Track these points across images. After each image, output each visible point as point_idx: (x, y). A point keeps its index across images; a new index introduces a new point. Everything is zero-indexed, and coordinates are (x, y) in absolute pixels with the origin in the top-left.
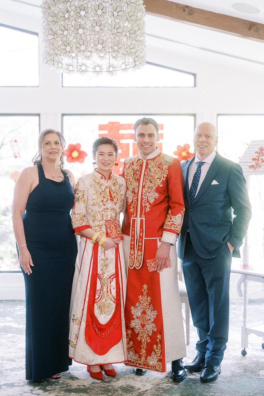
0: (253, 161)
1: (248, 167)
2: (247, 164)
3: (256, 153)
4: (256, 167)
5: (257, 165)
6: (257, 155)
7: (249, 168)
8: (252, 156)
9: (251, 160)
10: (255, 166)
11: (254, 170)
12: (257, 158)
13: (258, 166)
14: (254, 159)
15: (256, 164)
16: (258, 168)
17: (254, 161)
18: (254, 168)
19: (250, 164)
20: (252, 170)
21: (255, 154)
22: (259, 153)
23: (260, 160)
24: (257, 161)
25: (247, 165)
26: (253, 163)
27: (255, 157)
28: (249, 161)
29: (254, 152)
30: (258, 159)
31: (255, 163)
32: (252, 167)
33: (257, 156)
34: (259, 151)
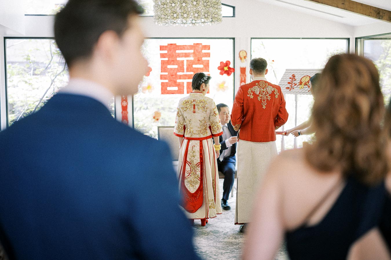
0: (288, 84)
2: (284, 86)
7: (286, 89)
8: (287, 81)
11: (290, 90)
16: (293, 89)
19: (287, 86)
21: (289, 79)
23: (293, 83)
27: (290, 81)
28: (285, 84)
29: (289, 77)
31: (290, 86)
34: (292, 77)
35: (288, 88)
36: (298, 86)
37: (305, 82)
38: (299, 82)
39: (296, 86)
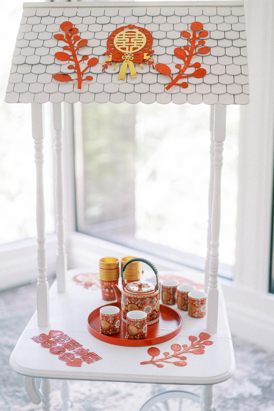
0: (58, 62)
1: (49, 77)
5: (77, 72)
7: (54, 80)
8: (52, 46)
10: (74, 77)
11: (76, 87)
12: (69, 53)
14: (60, 56)
15: (73, 70)
16: (86, 82)
19: (56, 70)
23: (79, 58)
24: (72, 63)
26: (64, 67)
28: (45, 61)
29: (50, 34)
30: (74, 55)
31: (70, 67)
35: (62, 77)
36: (105, 67)
37: (131, 51)
38: (105, 50)
39: (97, 69)
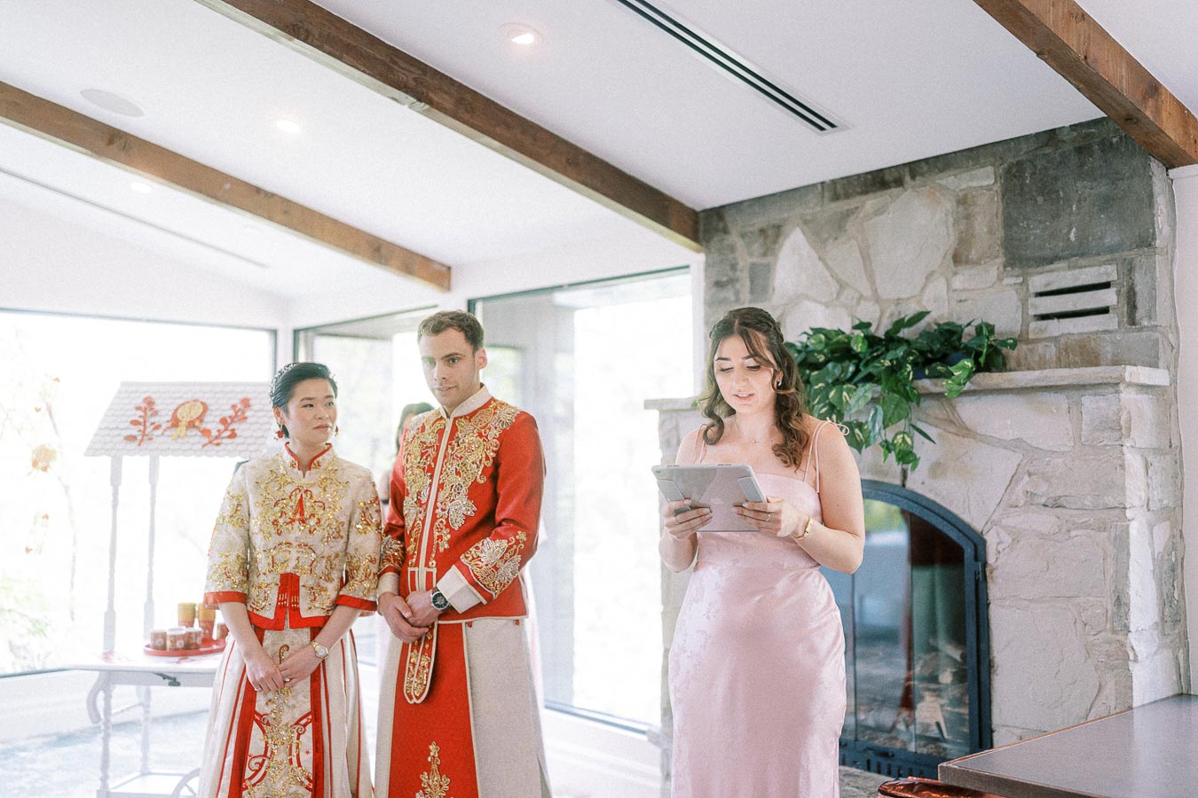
0: (133, 427)
1: (121, 438)
2: (117, 432)
3: (138, 408)
4: (141, 441)
5: (144, 435)
6: (140, 413)
7: (124, 441)
8: (129, 416)
9: (128, 424)
10: (139, 438)
11: (139, 445)
12: (141, 420)
13: (145, 437)
14: (135, 423)
15: (140, 433)
16: (148, 442)
17: (136, 427)
18: (137, 442)
19: (128, 433)
20: (134, 445)
21: (135, 411)
22: (145, 409)
23: (148, 424)
24: (141, 428)
25: (119, 435)
26: (134, 431)
27: (136, 418)
28: (122, 426)
29: (132, 406)
30: (145, 422)
31: (140, 431)
32: (131, 438)
33: (140, 417)
34: (143, 405)
36: (165, 430)
37: (188, 420)
38: (169, 418)
39: (159, 432)
